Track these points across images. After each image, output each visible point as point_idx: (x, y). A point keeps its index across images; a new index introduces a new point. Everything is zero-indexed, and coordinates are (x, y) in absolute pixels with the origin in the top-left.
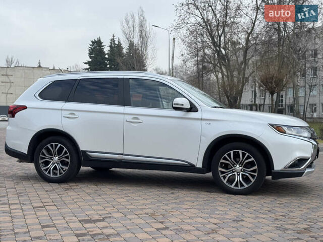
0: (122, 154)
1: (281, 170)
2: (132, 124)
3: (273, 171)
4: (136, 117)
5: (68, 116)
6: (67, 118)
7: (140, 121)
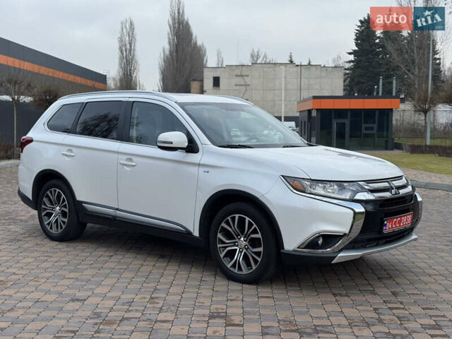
0: (117, 209)
1: (293, 251)
2: (126, 168)
3: (282, 251)
4: (130, 156)
5: (66, 153)
6: (66, 155)
7: (134, 164)
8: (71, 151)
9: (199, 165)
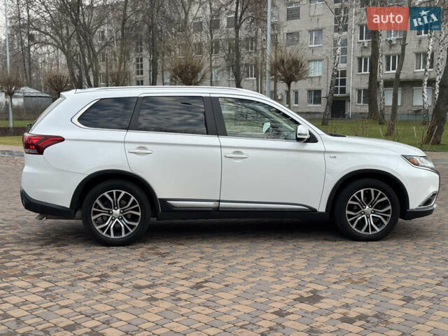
0: (219, 201)
2: (233, 160)
4: (238, 151)
5: (137, 151)
6: (135, 153)
7: (244, 156)
8: (145, 148)
9: (325, 152)
